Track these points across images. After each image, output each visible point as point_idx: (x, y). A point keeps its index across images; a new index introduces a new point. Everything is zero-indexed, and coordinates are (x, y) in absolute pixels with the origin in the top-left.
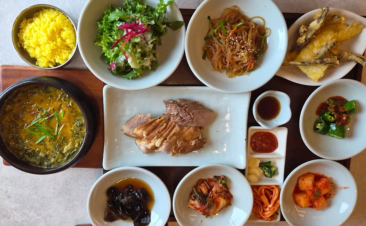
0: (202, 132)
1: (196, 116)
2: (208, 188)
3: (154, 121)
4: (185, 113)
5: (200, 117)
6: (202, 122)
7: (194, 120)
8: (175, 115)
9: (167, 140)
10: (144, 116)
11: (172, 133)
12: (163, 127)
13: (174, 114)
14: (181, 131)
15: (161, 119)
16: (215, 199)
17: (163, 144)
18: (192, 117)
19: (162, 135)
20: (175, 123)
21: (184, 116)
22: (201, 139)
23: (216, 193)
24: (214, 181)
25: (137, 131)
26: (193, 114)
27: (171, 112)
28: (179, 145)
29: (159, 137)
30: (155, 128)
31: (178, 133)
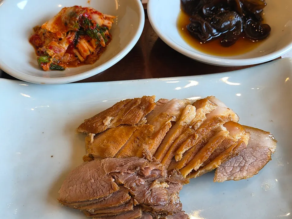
0: (87, 148)
1: (103, 183)
2: (77, 49)
3: (206, 164)
4: (131, 188)
5: (93, 181)
6: (89, 171)
7: (107, 173)
8: (157, 181)
9: (169, 121)
10: (232, 174)
11: (160, 137)
12: (184, 151)
13: (161, 183)
14: (138, 145)
15: (191, 170)
16: (62, 30)
17: (178, 113)
18: (114, 178)
19: (183, 132)
20: (154, 161)
21: (133, 179)
22: (90, 134)
23: (61, 39)
24: (64, 63)
25: (242, 138)
26: (111, 187)
27: (168, 188)
28: (142, 113)
29: (190, 125)
30: (203, 145)
31: (145, 139)
